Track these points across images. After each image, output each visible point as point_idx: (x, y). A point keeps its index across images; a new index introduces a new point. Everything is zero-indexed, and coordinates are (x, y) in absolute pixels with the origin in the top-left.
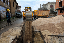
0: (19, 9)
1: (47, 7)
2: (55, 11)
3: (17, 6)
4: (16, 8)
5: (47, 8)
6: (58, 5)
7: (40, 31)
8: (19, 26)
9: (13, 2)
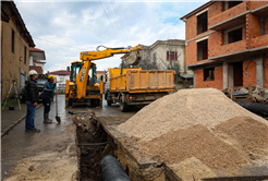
0: (34, 61)
1: (155, 58)
2: (185, 73)
3: (29, 49)
4: (23, 59)
5: (155, 63)
6: (196, 53)
7: (163, 164)
8: (57, 145)
9: (13, 33)
